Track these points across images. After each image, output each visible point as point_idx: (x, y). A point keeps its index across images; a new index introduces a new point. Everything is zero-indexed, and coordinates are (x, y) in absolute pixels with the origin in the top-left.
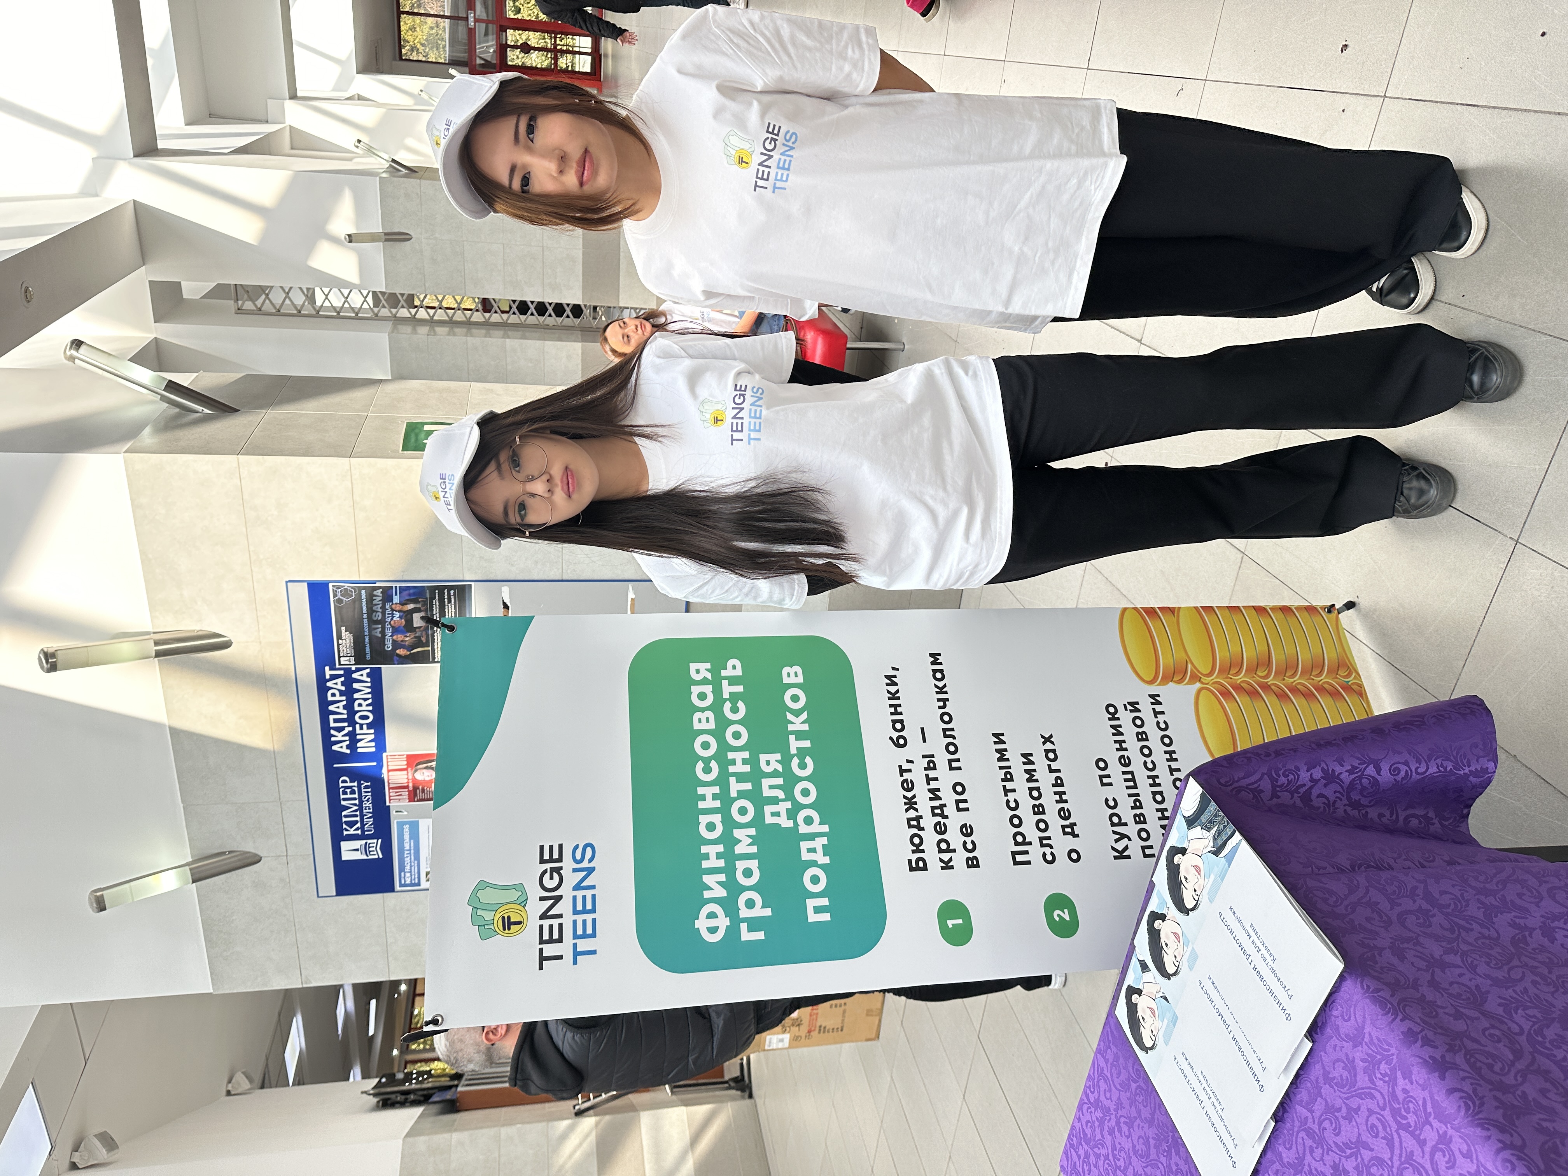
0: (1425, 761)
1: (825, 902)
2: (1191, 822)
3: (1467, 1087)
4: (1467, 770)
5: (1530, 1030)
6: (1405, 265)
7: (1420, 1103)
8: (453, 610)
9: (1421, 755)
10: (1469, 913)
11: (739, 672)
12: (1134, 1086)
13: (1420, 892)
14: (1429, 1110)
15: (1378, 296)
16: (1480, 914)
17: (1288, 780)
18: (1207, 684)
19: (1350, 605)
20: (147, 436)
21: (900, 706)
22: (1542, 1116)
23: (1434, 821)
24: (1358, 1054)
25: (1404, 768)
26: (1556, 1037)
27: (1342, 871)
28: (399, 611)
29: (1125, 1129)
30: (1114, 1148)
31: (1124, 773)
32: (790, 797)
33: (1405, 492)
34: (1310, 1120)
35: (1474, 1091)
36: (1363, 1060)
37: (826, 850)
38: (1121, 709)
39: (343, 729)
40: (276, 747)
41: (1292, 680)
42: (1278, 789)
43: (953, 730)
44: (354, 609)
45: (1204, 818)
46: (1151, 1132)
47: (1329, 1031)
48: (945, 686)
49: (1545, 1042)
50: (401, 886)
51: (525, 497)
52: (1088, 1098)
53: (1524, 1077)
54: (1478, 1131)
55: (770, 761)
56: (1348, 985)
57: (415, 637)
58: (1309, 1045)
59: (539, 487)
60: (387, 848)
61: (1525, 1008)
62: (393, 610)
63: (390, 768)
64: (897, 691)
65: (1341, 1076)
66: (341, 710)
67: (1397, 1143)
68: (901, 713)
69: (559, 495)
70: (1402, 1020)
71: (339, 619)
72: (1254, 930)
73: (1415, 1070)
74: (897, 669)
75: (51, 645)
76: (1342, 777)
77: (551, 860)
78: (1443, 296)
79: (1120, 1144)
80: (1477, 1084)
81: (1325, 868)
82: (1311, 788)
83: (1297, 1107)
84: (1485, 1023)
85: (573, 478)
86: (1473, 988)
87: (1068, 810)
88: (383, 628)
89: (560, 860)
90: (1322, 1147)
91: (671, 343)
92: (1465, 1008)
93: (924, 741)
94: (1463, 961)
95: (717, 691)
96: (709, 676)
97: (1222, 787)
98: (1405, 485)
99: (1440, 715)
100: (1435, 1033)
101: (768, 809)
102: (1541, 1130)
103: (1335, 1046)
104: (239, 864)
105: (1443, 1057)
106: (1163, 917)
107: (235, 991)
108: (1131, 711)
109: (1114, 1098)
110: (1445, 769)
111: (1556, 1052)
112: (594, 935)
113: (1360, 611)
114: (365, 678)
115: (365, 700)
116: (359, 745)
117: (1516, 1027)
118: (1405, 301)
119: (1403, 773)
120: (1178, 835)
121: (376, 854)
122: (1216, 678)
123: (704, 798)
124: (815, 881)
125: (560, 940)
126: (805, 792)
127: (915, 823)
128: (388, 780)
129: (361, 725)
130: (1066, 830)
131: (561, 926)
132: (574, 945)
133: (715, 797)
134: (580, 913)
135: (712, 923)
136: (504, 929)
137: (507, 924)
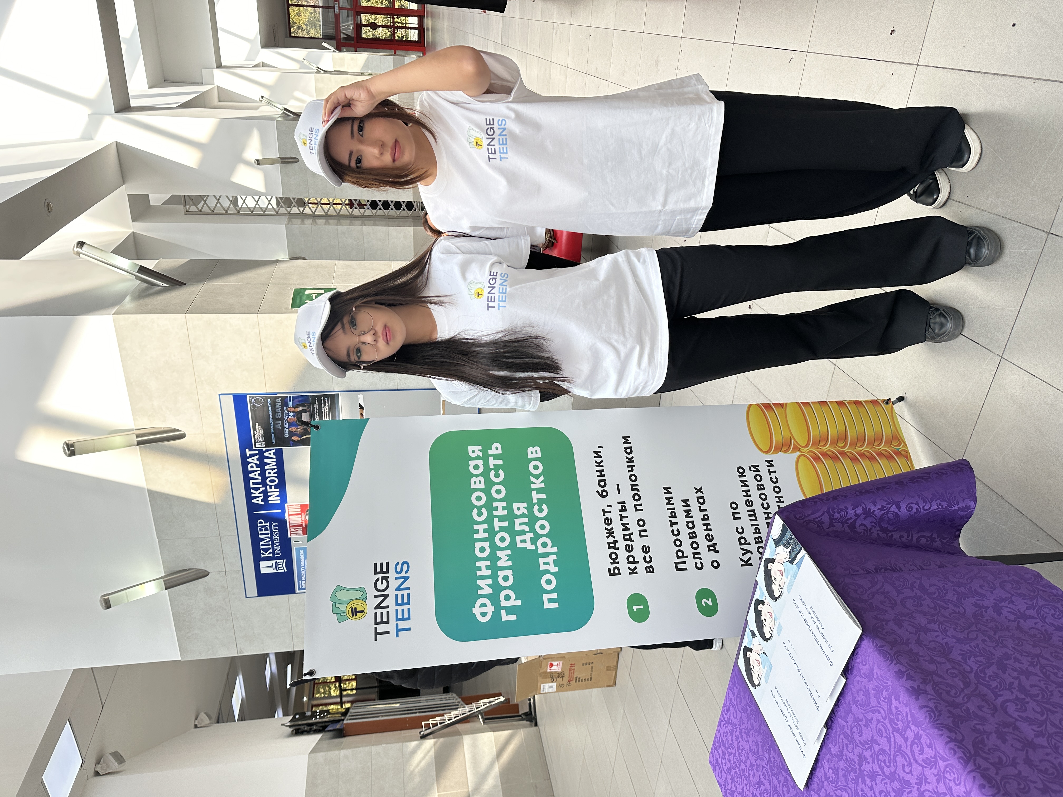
0: (929, 501)
1: (555, 596)
2: (777, 542)
3: (931, 705)
4: (956, 507)
5: (977, 670)
6: (930, 177)
7: (905, 715)
8: (327, 411)
9: (926, 498)
10: (947, 598)
11: (500, 451)
12: (749, 709)
13: (917, 585)
14: (910, 719)
15: (914, 197)
16: (954, 598)
17: (840, 515)
18: (804, 452)
19: (901, 399)
20: (128, 303)
21: (603, 471)
22: (976, 722)
23: (936, 540)
24: (871, 686)
25: (915, 507)
26: (992, 674)
27: (869, 572)
28: (293, 412)
29: (745, 736)
30: (739, 749)
31: (748, 511)
32: (533, 530)
33: (932, 325)
34: (846, 728)
35: (936, 707)
36: (874, 690)
37: (556, 563)
38: (747, 470)
39: (259, 488)
40: (216, 501)
41: (861, 449)
42: (834, 521)
43: (637, 485)
44: (264, 411)
45: (784, 540)
46: (759, 738)
47: (855, 672)
48: (632, 457)
49: (986, 677)
50: (299, 589)
51: (360, 345)
52: (724, 718)
53: (969, 699)
54: (936, 731)
55: (520, 508)
56: (865, 643)
57: (304, 429)
58: (844, 681)
59: (368, 338)
60: (289, 565)
61: (976, 656)
62: (288, 411)
63: (290, 513)
64: (602, 462)
65: (862, 699)
66: (257, 477)
67: (892, 740)
68: (604, 476)
69: (381, 343)
70: (895, 664)
71: (254, 418)
72: (812, 610)
73: (901, 695)
74: (602, 447)
75: (71, 438)
76: (875, 513)
77: (382, 572)
78: (955, 196)
79: (742, 746)
80: (938, 703)
81: (858, 571)
82: (856, 520)
83: (839, 719)
84: (948, 666)
85: (389, 332)
86: (944, 645)
87: (712, 535)
88: (283, 423)
89: (387, 572)
90: (853, 744)
91: (450, 244)
92: (937, 657)
93: (619, 493)
94: (939, 628)
95: (486, 464)
96: (481, 454)
97: (798, 521)
98: (932, 321)
99: (940, 472)
100: (915, 672)
101: (519, 538)
102: (975, 730)
103: (859, 681)
104: (195, 577)
105: (919, 686)
106: (763, 603)
107: (195, 659)
108: (754, 471)
109: (739, 718)
110: (942, 506)
111: (991, 683)
112: (409, 619)
113: (907, 402)
114: (272, 456)
115: (273, 470)
116: (270, 499)
117: (968, 667)
118: (931, 200)
119: (915, 510)
120: (770, 551)
121: (283, 569)
122: (810, 448)
123: (477, 531)
124: (549, 583)
125: (388, 622)
126: (542, 527)
127: (613, 545)
128: (289, 521)
129: (270, 486)
130: (711, 548)
131: (388, 613)
132: (397, 625)
133: (485, 531)
134: (400, 605)
135: (484, 610)
136: (353, 615)
137: (355, 612)
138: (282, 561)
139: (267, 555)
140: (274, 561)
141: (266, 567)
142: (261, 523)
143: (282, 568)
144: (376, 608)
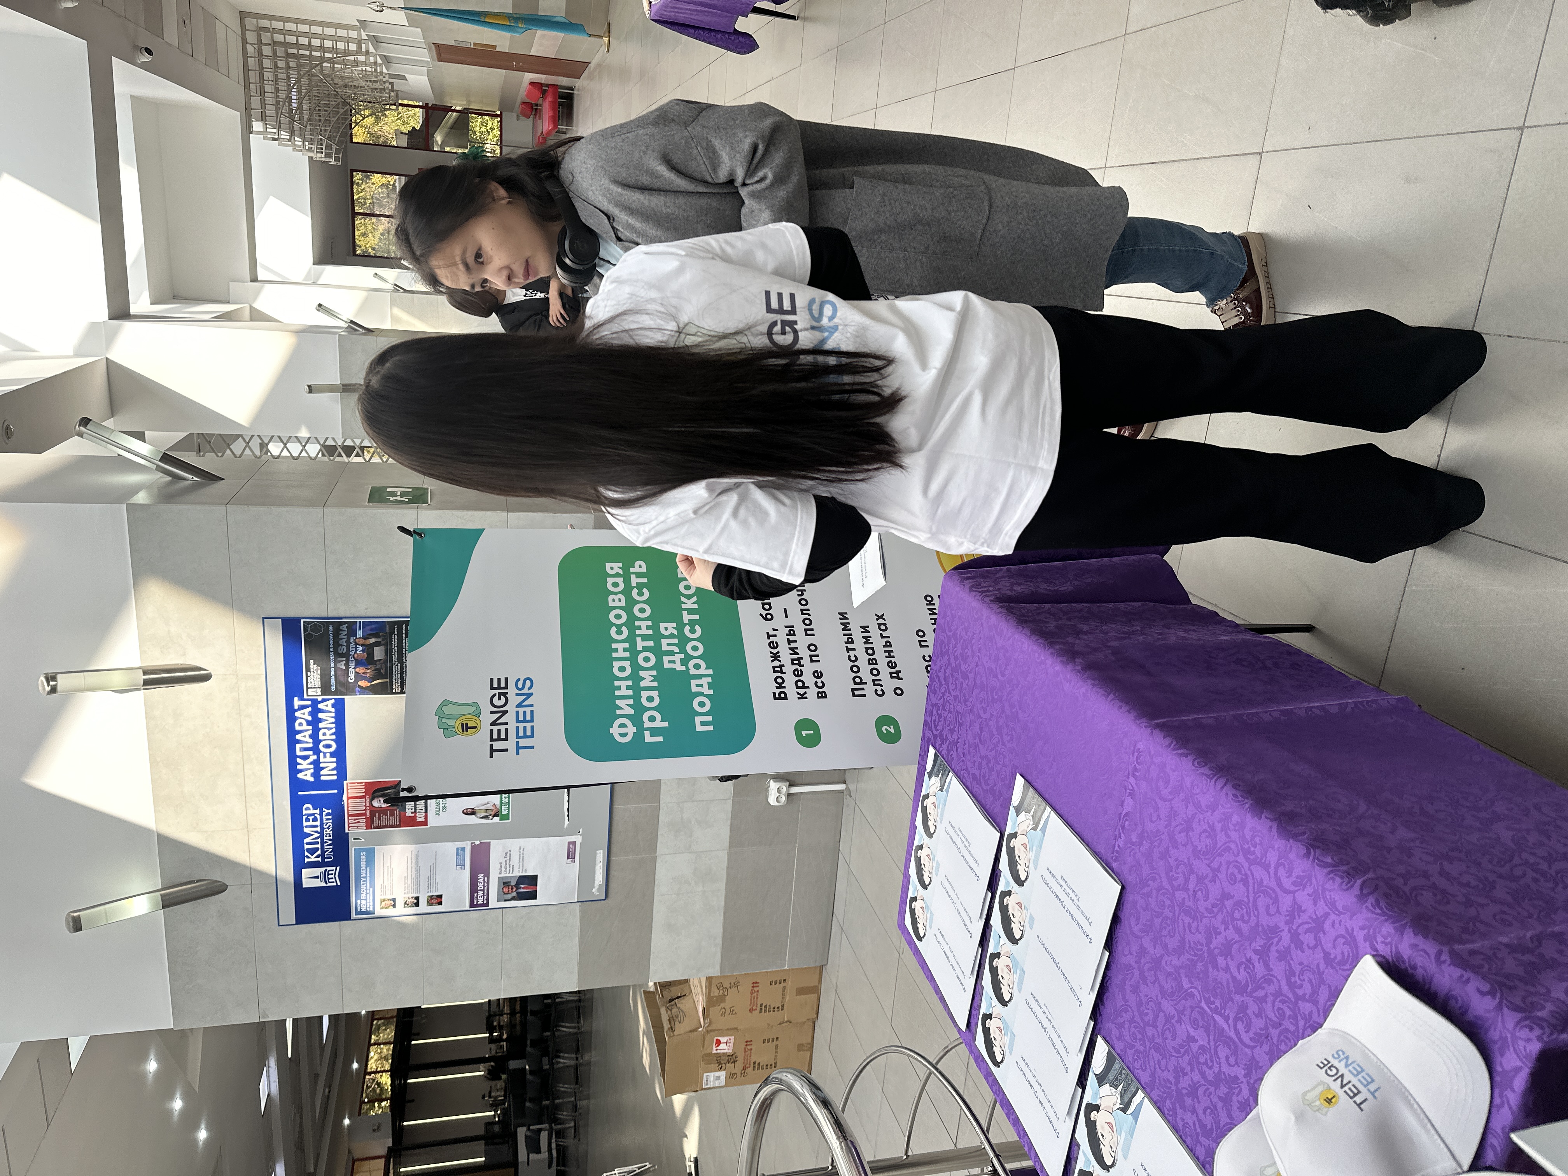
1: (710, 718)
11: (644, 569)
28: (362, 645)
32: (683, 650)
37: (711, 686)
39: (308, 757)
43: (808, 610)
50: (357, 914)
55: (668, 628)
57: (375, 670)
60: (345, 876)
62: (356, 644)
63: (350, 795)
66: (307, 739)
77: (499, 688)
88: (348, 661)
89: (506, 688)
93: (787, 617)
96: (620, 572)
101: (666, 659)
104: (207, 892)
114: (329, 708)
115: (329, 729)
116: (322, 773)
121: (334, 882)
123: (616, 650)
124: (702, 705)
125: (506, 739)
126: (695, 648)
127: (779, 669)
128: (348, 807)
129: (325, 754)
130: (893, 675)
131: (507, 730)
132: (518, 743)
133: (625, 650)
134: (521, 722)
135: (623, 730)
136: (463, 731)
137: (466, 728)
138: (334, 868)
139: (313, 859)
140: (324, 869)
141: (311, 879)
142: (307, 809)
143: (334, 880)
144: (491, 724)
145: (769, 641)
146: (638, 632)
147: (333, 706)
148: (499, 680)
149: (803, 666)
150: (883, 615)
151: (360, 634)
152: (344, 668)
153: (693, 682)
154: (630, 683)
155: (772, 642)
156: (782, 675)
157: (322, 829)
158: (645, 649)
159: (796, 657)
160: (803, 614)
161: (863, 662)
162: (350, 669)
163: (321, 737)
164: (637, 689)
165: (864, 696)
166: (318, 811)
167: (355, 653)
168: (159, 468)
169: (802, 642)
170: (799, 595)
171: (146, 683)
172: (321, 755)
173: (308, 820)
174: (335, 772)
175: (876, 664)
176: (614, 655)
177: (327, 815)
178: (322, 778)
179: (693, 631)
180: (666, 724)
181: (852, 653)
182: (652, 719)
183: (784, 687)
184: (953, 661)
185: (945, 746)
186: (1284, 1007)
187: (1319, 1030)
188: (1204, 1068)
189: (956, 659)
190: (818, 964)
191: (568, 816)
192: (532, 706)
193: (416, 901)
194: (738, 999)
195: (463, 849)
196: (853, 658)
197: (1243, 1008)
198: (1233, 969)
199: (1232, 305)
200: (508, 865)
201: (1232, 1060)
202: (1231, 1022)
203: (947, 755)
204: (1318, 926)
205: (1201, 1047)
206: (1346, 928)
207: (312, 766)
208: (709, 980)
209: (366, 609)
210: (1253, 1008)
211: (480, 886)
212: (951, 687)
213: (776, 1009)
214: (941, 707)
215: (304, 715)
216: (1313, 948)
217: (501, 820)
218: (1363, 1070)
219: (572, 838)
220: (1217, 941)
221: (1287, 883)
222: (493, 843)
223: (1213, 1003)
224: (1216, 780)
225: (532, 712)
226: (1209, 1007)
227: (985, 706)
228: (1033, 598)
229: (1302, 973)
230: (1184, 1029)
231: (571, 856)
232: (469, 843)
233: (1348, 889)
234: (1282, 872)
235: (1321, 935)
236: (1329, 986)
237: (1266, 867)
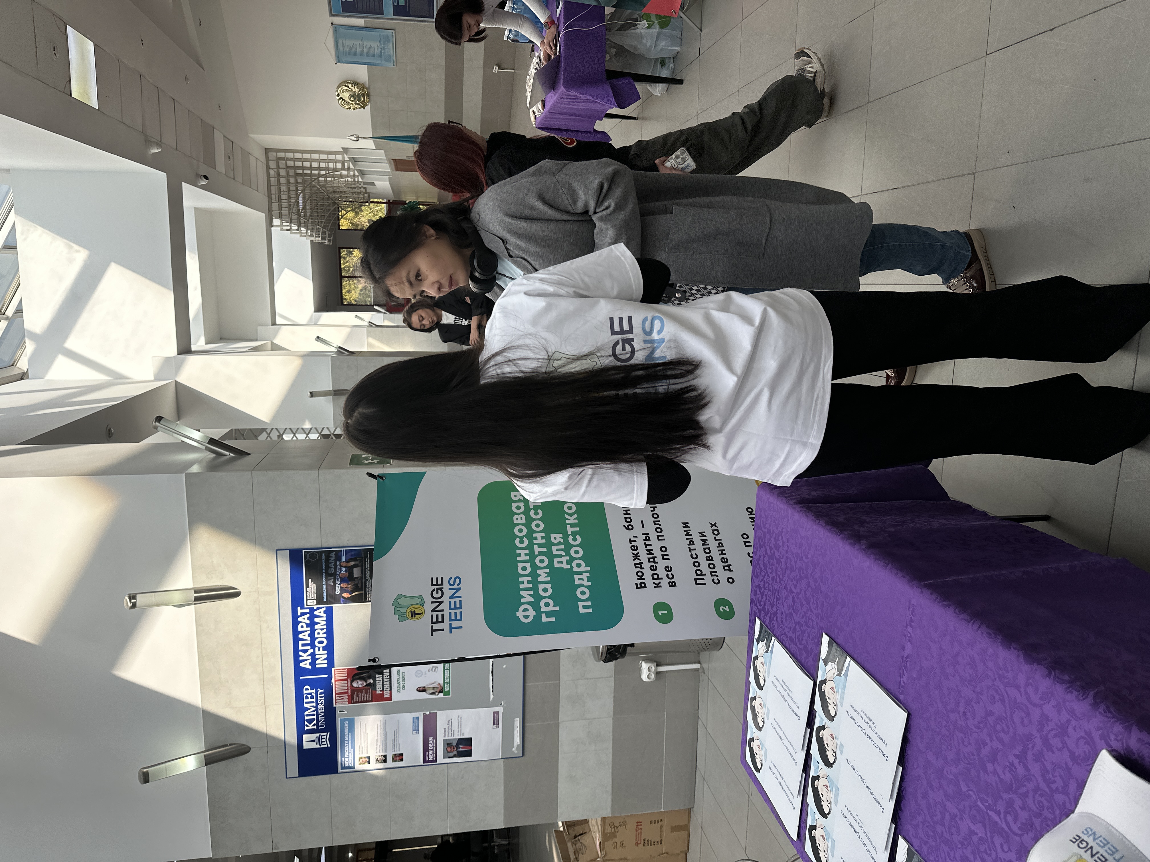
1: (589, 603)
28: (345, 567)
32: (568, 554)
37: (589, 579)
39: (307, 651)
43: (659, 521)
50: (342, 768)
57: (354, 585)
60: (333, 740)
62: (341, 566)
63: (337, 679)
66: (306, 637)
68: (629, 514)
77: (437, 584)
87: (726, 559)
88: (335, 579)
89: (442, 584)
93: (643, 527)
101: (556, 560)
104: (236, 753)
114: (322, 614)
115: (322, 629)
116: (317, 662)
123: (520, 555)
124: (583, 593)
125: (442, 622)
126: (577, 552)
127: (639, 566)
128: (335, 688)
129: (319, 648)
130: (726, 568)
131: (443, 615)
132: (450, 624)
133: (526, 555)
134: (453, 609)
135: (526, 614)
136: (412, 617)
137: (414, 614)
138: (325, 734)
139: (311, 727)
140: (318, 734)
141: (309, 742)
142: (307, 689)
143: (325, 743)
144: (432, 611)
145: (631, 545)
146: (535, 541)
147: (325, 612)
148: (437, 579)
149: (657, 563)
150: (716, 523)
151: (343, 559)
152: (332, 584)
153: (576, 577)
154: (530, 579)
155: (633, 546)
156: (642, 570)
157: (317, 704)
158: (541, 553)
159: (651, 556)
160: (655, 524)
161: (702, 559)
162: (337, 585)
163: (316, 636)
164: (535, 583)
165: (705, 584)
166: (314, 691)
167: (340, 573)
168: (208, 449)
169: (655, 545)
170: (652, 511)
171: (197, 599)
172: (317, 649)
173: (307, 698)
174: (326, 661)
175: (712, 560)
176: (519, 558)
177: (321, 693)
178: (317, 666)
179: (575, 539)
180: (557, 608)
181: (693, 552)
182: (547, 605)
183: (644, 579)
184: (769, 551)
185: (767, 618)
186: (1043, 800)
187: (1072, 815)
188: (985, 856)
189: (771, 549)
190: (687, 807)
191: (493, 692)
192: (460, 597)
193: (384, 758)
194: (627, 835)
195: (418, 718)
196: (694, 556)
197: (1010, 804)
198: (1000, 771)
199: (962, 282)
200: (450, 730)
201: (1006, 848)
202: (1002, 816)
203: (770, 624)
204: (1063, 731)
205: (981, 839)
206: (1085, 731)
207: (310, 657)
208: (604, 819)
209: (348, 541)
210: (1018, 803)
211: (431, 747)
212: (769, 571)
213: (656, 843)
214: (762, 587)
215: (304, 620)
216: (1061, 749)
217: (444, 695)
218: (1108, 843)
219: (496, 709)
220: (985, 751)
221: (1035, 698)
222: (440, 713)
223: (987, 802)
224: (973, 623)
225: (460, 601)
226: (983, 805)
227: (795, 583)
228: (826, 500)
229: (1054, 770)
230: (966, 825)
231: (496, 722)
232: (422, 713)
233: (1084, 699)
234: (1030, 690)
235: (1066, 738)
236: (1077, 780)
237: (1018, 687)
